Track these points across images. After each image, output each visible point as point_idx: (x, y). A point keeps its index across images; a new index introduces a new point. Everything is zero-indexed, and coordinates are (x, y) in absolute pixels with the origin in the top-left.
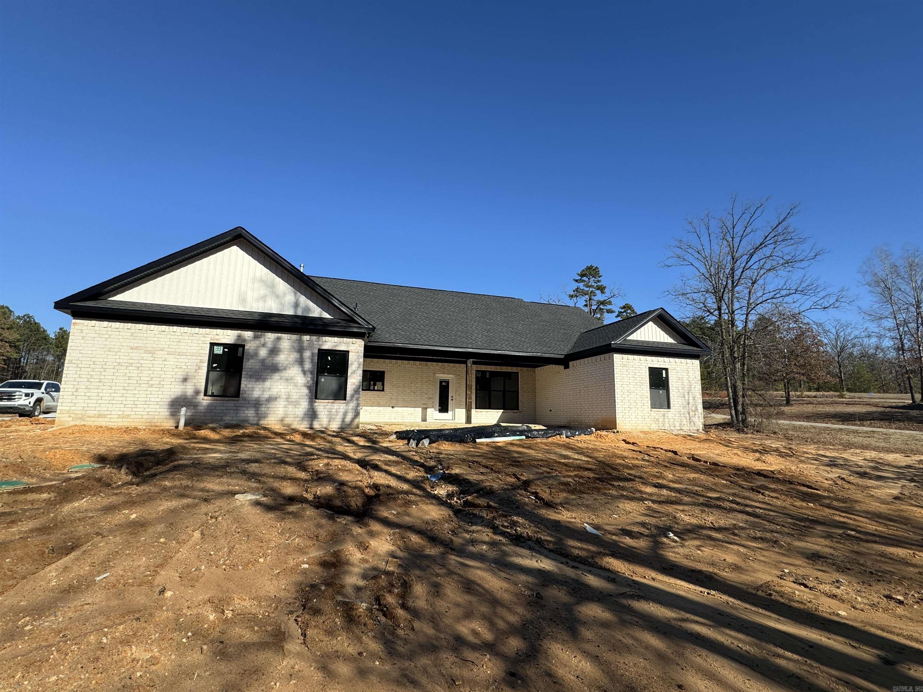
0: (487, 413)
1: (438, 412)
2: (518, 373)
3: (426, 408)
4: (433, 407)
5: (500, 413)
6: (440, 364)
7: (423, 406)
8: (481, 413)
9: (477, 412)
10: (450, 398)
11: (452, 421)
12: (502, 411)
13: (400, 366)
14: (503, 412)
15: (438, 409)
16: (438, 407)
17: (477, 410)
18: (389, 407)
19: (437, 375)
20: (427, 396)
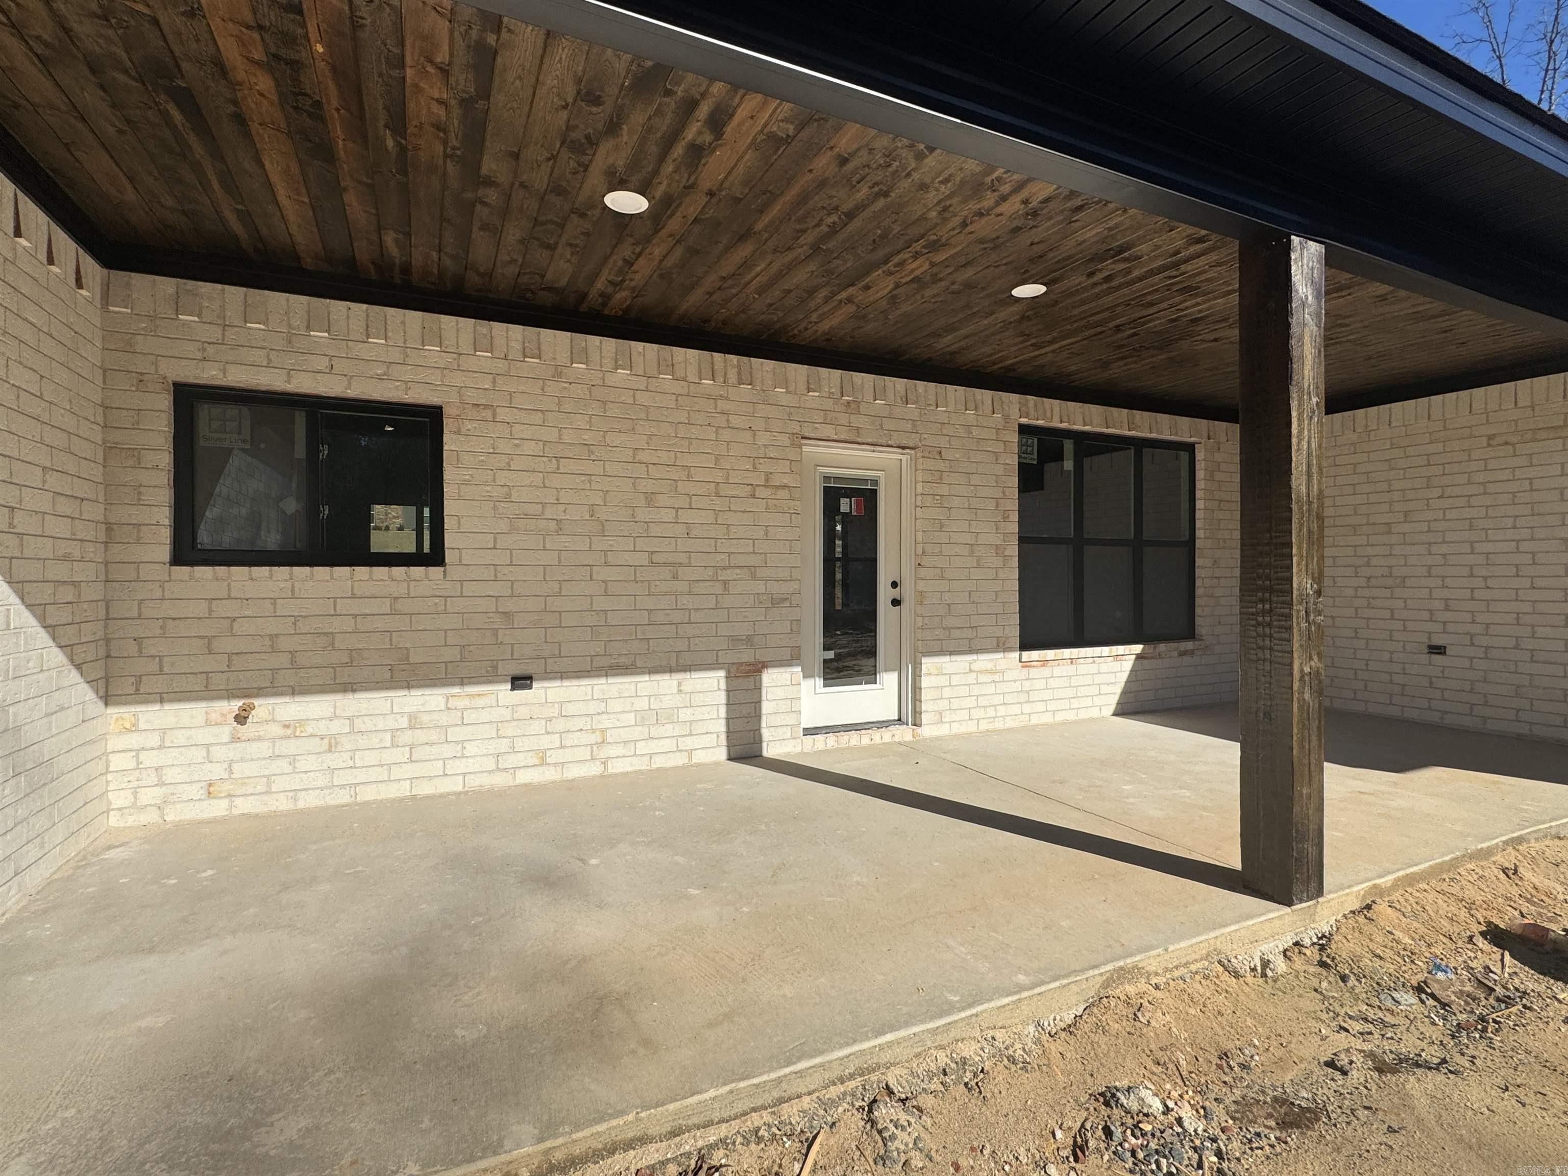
0: (1070, 669)
1: (820, 681)
2: (1190, 448)
3: (756, 669)
4: (793, 658)
5: (1128, 664)
6: (832, 377)
7: (731, 657)
8: (1046, 671)
9: (1026, 665)
10: (884, 593)
11: (904, 733)
12: (1138, 648)
13: (558, 373)
14: (1139, 657)
15: (819, 667)
16: (817, 653)
17: (1026, 655)
18: (491, 677)
19: (811, 450)
20: (760, 587)
